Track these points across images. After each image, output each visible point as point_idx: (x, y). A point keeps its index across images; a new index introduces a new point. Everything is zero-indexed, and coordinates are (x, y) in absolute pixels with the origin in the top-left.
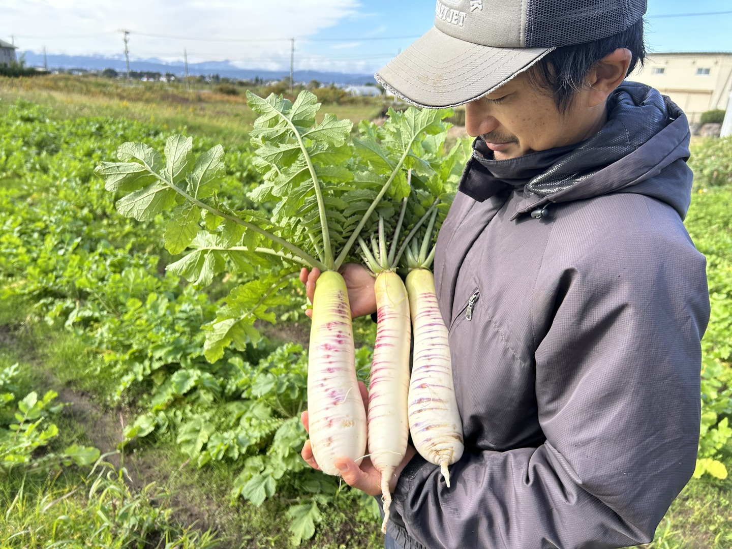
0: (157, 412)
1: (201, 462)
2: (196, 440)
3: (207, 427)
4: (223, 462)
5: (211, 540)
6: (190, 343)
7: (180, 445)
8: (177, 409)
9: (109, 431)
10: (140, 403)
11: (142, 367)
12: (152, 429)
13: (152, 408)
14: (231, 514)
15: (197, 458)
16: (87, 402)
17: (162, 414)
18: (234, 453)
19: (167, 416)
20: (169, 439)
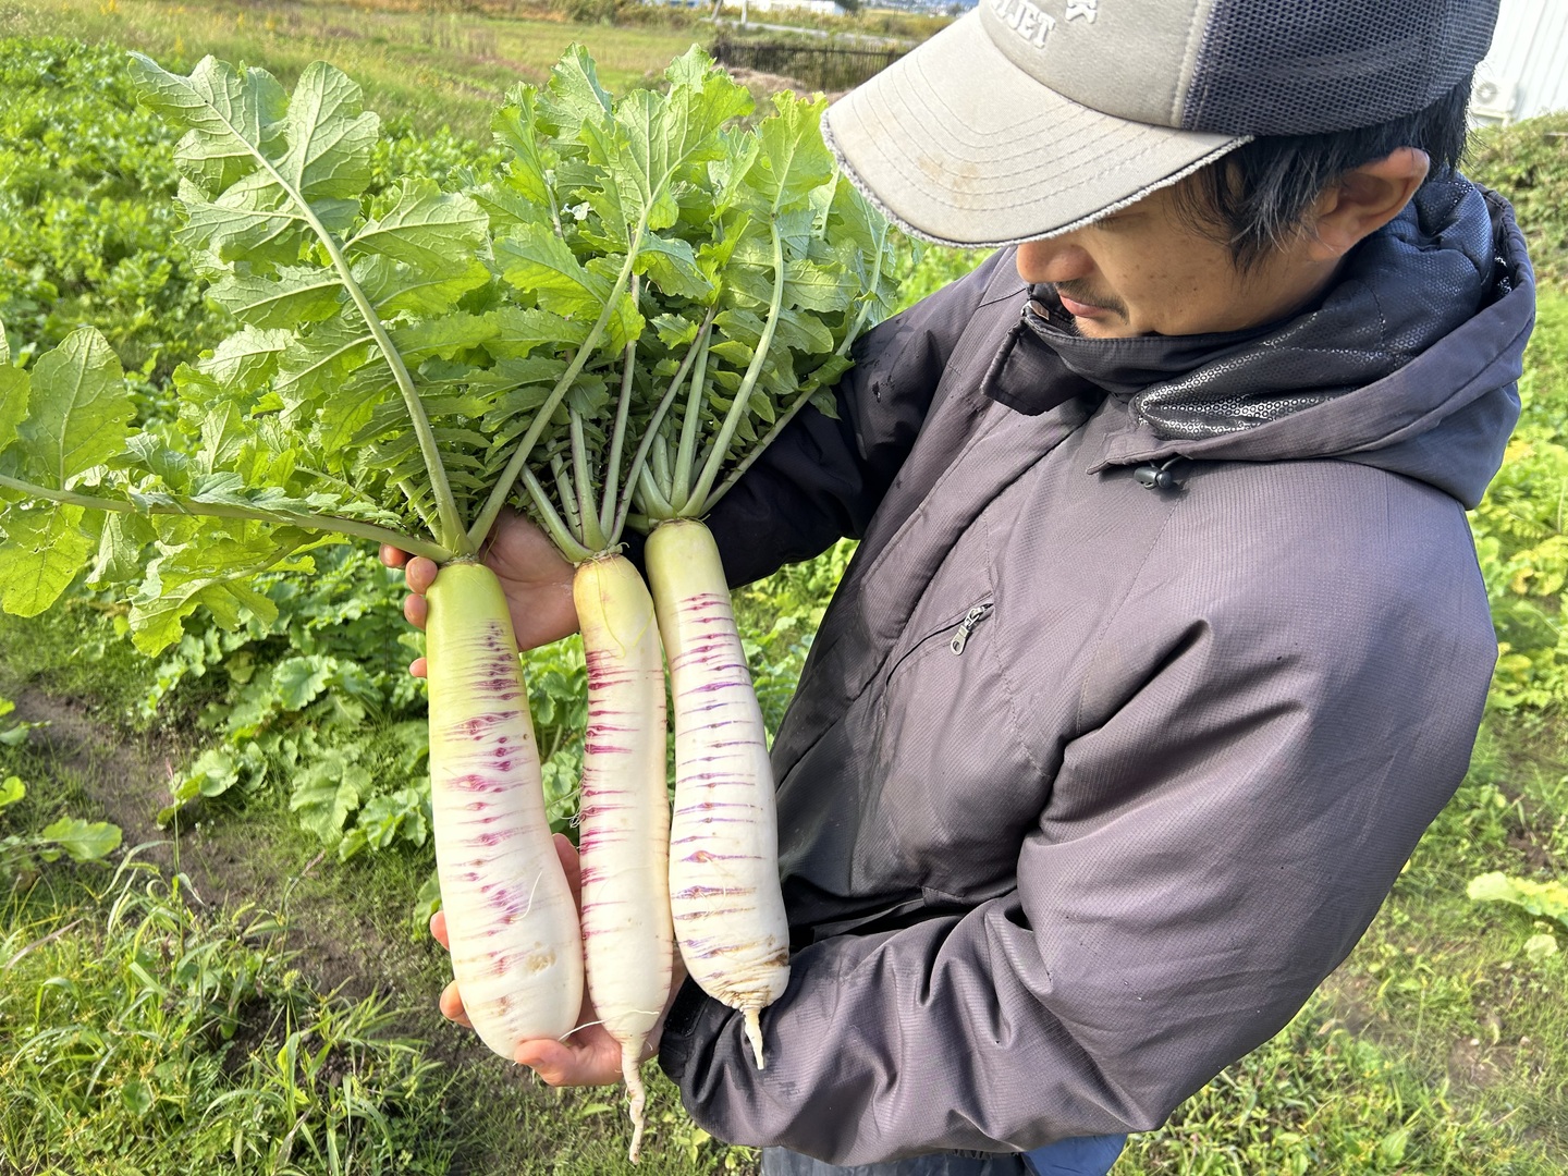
0: (242, 743)
1: (346, 851)
2: (331, 804)
3: (354, 777)
4: (394, 850)
5: (379, 1014)
6: (309, 594)
7: (297, 815)
8: (288, 737)
9: (135, 783)
10: (202, 722)
11: (201, 644)
12: (232, 780)
13: (229, 735)
14: (416, 957)
15: (336, 843)
16: (81, 720)
17: (253, 748)
18: (417, 832)
19: (265, 753)
20: (272, 800)
